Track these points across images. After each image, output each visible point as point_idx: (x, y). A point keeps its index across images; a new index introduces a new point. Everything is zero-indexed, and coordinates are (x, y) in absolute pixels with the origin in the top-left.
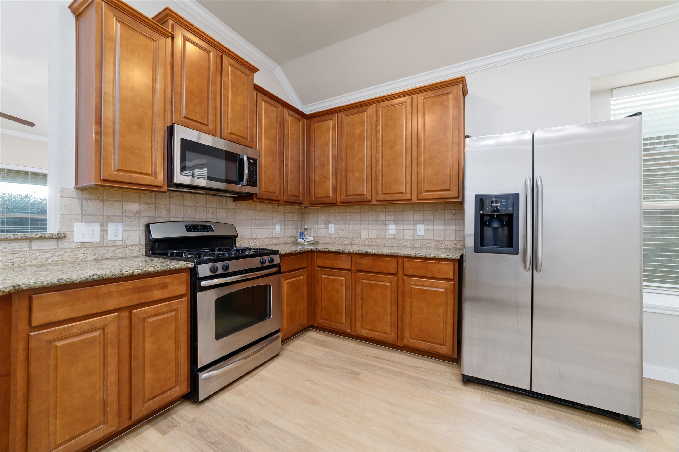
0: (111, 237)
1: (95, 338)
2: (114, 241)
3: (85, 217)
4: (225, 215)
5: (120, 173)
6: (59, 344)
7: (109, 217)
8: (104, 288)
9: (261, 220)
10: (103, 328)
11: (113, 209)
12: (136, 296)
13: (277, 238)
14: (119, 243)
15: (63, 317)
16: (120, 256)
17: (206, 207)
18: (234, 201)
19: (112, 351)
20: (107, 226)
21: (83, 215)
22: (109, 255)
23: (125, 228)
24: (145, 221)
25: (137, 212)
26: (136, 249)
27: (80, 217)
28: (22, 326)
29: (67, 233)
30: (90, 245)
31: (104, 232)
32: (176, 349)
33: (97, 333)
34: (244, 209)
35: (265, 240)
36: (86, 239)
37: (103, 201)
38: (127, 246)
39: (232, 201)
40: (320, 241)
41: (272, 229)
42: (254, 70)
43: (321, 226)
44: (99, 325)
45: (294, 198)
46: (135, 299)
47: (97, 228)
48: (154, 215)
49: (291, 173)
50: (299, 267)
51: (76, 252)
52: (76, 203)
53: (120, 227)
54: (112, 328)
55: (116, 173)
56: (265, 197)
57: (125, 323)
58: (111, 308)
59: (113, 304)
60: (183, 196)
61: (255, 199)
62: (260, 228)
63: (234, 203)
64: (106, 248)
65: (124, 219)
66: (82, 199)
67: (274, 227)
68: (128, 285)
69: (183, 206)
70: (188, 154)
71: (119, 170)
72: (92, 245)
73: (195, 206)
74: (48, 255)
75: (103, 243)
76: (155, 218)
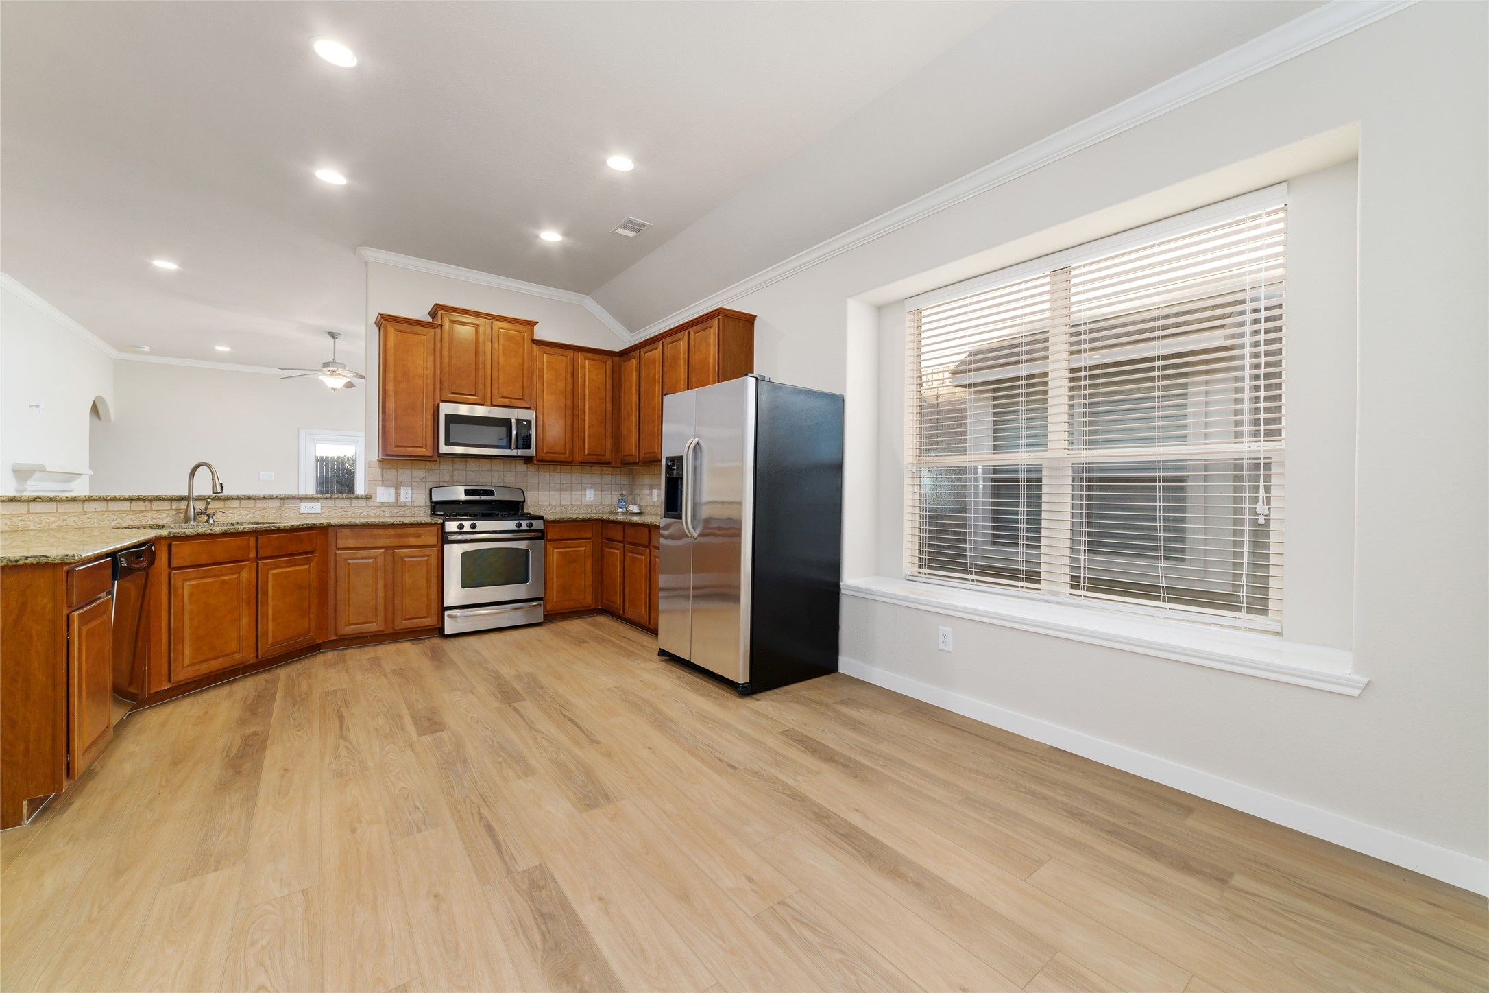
0: (402, 499)
1: (369, 563)
2: (405, 502)
3: (385, 483)
4: (514, 478)
5: (399, 449)
6: (350, 561)
7: (401, 482)
8: (376, 532)
9: (563, 484)
10: (375, 558)
11: (405, 474)
12: (397, 540)
13: (588, 505)
14: (409, 504)
15: (352, 546)
16: (409, 515)
17: (491, 471)
18: (525, 463)
19: (381, 575)
20: (400, 489)
21: (383, 481)
22: (402, 513)
23: (413, 492)
24: (429, 486)
25: (423, 477)
26: (423, 510)
27: (381, 483)
28: (333, 547)
29: (373, 495)
30: (387, 505)
31: (398, 495)
32: (428, 587)
33: (372, 560)
34: (539, 471)
35: (569, 508)
36: (385, 500)
37: (397, 469)
38: (415, 507)
39: (522, 464)
40: (647, 512)
41: (581, 495)
42: (532, 324)
43: (647, 492)
44: (371, 555)
45: (595, 457)
46: (396, 542)
47: (392, 491)
48: (438, 480)
49: (589, 427)
50: (578, 536)
51: (378, 510)
52: (378, 472)
53: (409, 490)
54: (381, 559)
55: (395, 449)
56: (548, 459)
57: (390, 558)
58: (380, 545)
59: (381, 542)
60: (466, 462)
61: (535, 462)
62: (562, 492)
63: (525, 466)
64: (400, 508)
65: (413, 484)
66: (382, 468)
67: (583, 492)
68: (391, 531)
69: (466, 471)
70: (452, 426)
71: (397, 446)
72: (389, 505)
73: (478, 470)
74: (361, 511)
75: (397, 504)
76: (439, 482)
